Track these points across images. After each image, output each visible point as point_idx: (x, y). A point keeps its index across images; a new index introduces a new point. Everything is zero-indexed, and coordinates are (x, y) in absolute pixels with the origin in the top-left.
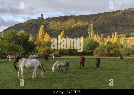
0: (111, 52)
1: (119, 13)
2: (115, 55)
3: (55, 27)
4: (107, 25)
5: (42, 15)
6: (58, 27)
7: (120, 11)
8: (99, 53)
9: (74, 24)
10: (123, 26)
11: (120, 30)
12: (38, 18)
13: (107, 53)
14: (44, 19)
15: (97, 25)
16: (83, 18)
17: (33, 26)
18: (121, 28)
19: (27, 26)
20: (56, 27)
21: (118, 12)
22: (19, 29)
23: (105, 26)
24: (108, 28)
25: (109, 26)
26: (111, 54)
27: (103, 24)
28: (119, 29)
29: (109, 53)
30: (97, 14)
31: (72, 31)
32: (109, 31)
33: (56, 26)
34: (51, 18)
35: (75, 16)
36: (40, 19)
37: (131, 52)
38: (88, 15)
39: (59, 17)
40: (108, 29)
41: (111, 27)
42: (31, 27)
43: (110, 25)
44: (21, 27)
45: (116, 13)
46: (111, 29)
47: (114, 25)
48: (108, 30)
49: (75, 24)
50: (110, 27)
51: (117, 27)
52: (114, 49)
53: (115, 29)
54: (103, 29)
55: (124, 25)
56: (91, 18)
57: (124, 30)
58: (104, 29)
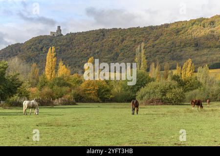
0: (168, 96)
1: (203, 22)
2: (175, 102)
3: (83, 50)
4: (180, 46)
5: (59, 27)
6: (88, 51)
7: (205, 19)
8: (145, 97)
9: (118, 44)
10: (210, 47)
11: (204, 55)
12: (51, 33)
13: (160, 97)
14: (62, 35)
15: (162, 45)
16: (135, 33)
17: (42, 49)
18: (205, 51)
19: (30, 48)
20: (85, 50)
21: (201, 22)
22: (15, 54)
23: (176, 47)
24: (182, 51)
25: (183, 47)
26: (167, 99)
27: (173, 43)
28: (202, 53)
29: (164, 97)
30: (162, 25)
31: (115, 57)
32: (184, 57)
33: (85, 48)
34: (76, 33)
35: (120, 28)
36: (55, 35)
37: (213, 95)
38: (145, 27)
39: (90, 31)
40: (182, 53)
41: (188, 49)
42: (38, 51)
43: (185, 46)
44: (20, 51)
45: (197, 23)
46: (187, 54)
47: (194, 45)
48: (182, 56)
49: (120, 44)
50: (185, 49)
51: (198, 50)
52: (174, 90)
53: (196, 52)
54: (172, 54)
55: (212, 45)
56: (150, 33)
57: (211, 54)
58: (175, 54)
